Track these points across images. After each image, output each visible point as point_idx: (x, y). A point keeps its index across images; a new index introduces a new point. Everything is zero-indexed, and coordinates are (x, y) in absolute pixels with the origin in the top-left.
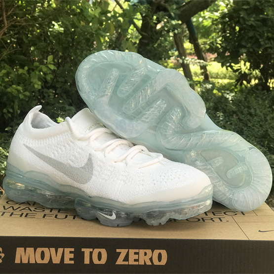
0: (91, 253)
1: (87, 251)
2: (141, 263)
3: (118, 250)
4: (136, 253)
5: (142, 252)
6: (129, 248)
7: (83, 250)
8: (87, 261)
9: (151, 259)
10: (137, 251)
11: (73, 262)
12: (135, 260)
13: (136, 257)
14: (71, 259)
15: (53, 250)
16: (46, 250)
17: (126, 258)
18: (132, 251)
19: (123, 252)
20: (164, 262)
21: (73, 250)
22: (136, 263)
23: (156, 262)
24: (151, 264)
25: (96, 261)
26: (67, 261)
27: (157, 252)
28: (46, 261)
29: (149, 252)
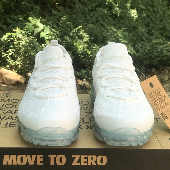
0: (55, 158)
1: (52, 157)
2: (89, 164)
3: (73, 156)
4: (85, 158)
5: (90, 157)
6: (81, 155)
7: (49, 156)
8: (52, 163)
9: (96, 162)
10: (86, 156)
11: (42, 164)
12: (85, 162)
13: (86, 160)
14: (41, 162)
15: (29, 156)
16: (24, 156)
17: (79, 161)
18: (83, 157)
19: (77, 157)
20: (104, 163)
21: (42, 156)
22: (86, 164)
23: (99, 163)
24: (96, 165)
25: (58, 163)
26: (38, 163)
27: (100, 157)
28: (24, 163)
29: (94, 157)
